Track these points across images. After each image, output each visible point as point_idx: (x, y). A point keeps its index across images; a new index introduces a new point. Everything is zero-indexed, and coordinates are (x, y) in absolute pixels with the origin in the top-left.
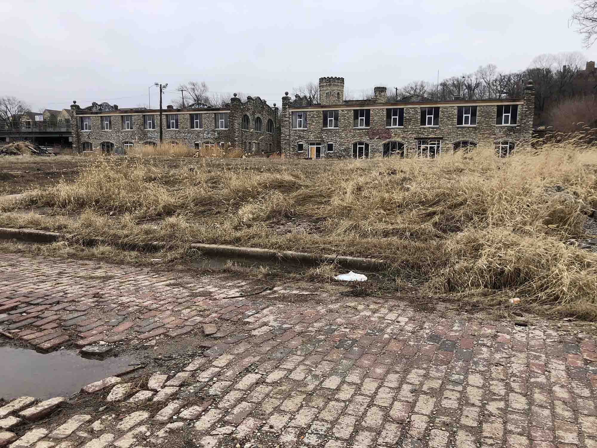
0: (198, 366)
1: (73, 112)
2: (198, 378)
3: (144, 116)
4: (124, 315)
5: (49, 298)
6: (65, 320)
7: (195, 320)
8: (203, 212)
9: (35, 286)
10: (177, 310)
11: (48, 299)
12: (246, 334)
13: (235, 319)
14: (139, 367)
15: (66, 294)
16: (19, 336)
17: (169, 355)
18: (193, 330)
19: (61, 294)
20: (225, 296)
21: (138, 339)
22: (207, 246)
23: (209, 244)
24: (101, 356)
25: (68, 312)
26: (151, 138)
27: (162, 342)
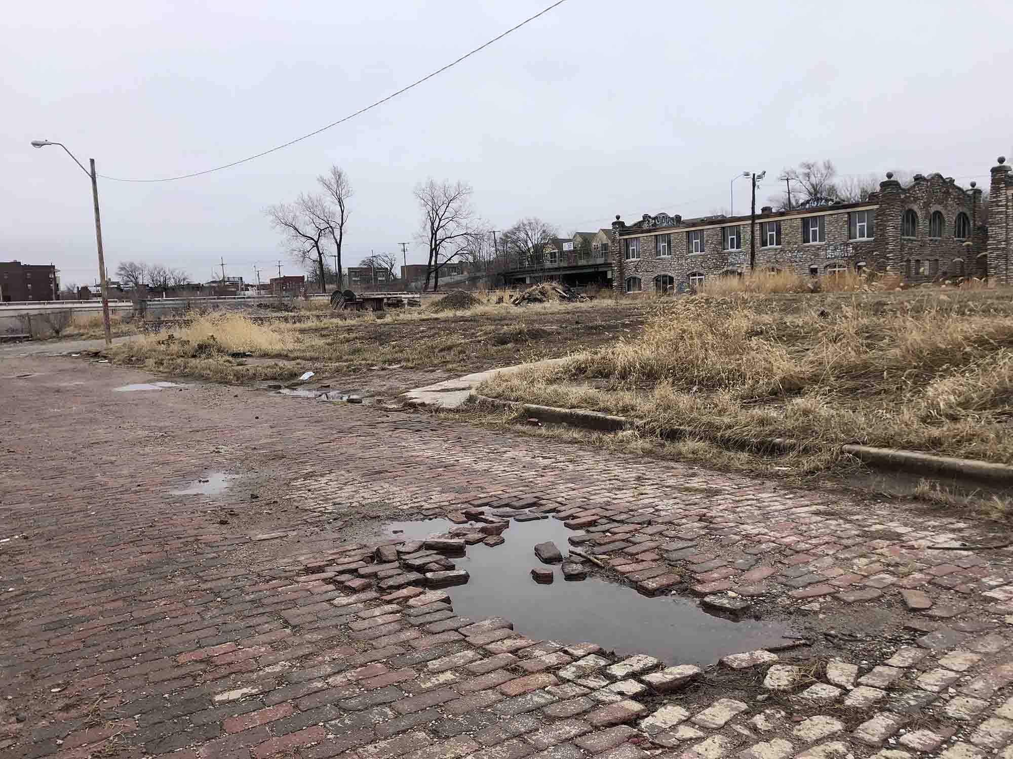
0: (910, 661)
1: (615, 233)
2: (917, 682)
3: (723, 228)
4: (756, 555)
5: (635, 513)
6: (667, 551)
7: (884, 578)
8: (853, 390)
9: (611, 494)
10: (843, 557)
11: (634, 516)
12: (995, 621)
13: (963, 588)
14: (801, 642)
15: (657, 510)
16: (611, 565)
17: (850, 633)
18: (882, 596)
19: (652, 510)
20: (930, 544)
21: (789, 597)
22: (874, 450)
23: (876, 447)
24: (734, 614)
25: (668, 539)
26: (733, 264)
27: (830, 609)
